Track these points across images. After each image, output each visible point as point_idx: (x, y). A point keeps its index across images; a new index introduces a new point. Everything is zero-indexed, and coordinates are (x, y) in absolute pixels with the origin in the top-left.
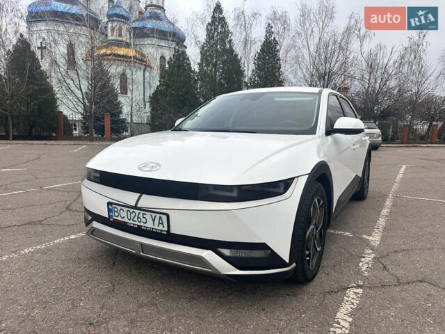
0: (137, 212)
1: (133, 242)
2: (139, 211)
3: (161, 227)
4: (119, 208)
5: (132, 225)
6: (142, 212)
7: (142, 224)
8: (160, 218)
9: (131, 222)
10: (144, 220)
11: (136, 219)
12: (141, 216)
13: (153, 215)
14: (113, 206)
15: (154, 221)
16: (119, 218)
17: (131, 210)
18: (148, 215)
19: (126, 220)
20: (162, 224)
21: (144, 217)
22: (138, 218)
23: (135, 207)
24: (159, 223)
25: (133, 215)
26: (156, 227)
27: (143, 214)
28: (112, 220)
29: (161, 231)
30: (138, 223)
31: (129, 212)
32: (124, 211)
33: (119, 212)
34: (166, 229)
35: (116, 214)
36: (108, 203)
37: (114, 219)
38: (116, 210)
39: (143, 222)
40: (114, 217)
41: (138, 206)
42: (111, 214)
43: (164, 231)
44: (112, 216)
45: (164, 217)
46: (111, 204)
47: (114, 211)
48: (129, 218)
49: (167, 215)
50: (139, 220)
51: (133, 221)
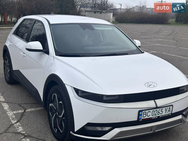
0: (158, 110)
1: (152, 127)
2: (159, 109)
3: (169, 113)
4: (147, 111)
5: (155, 118)
6: (161, 109)
7: (160, 115)
8: (170, 108)
9: (154, 116)
11: (157, 114)
13: (166, 108)
14: (143, 112)
15: (166, 111)
16: (147, 117)
17: (155, 110)
18: (164, 109)
19: (151, 116)
20: (170, 111)
21: (161, 111)
22: (158, 112)
23: (157, 108)
24: (169, 111)
25: (155, 113)
26: (167, 113)
27: (162, 109)
28: (141, 120)
29: (169, 114)
30: (158, 116)
31: (153, 112)
32: (150, 112)
33: (146, 114)
34: (171, 113)
35: (144, 116)
36: (139, 111)
37: (142, 119)
38: (145, 113)
39: (161, 114)
40: (142, 118)
41: (158, 106)
42: (140, 117)
43: (170, 114)
44: (141, 118)
45: (171, 107)
46: (141, 111)
47: (144, 114)
48: (153, 115)
49: (173, 106)
50: (159, 113)
51: (155, 115)
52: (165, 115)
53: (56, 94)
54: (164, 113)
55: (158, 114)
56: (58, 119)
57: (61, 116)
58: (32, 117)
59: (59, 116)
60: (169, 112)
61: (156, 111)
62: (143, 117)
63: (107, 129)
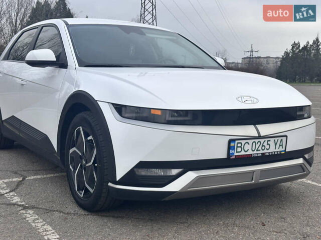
0: (262, 140)
1: (253, 172)
2: (264, 140)
3: (281, 149)
4: (243, 142)
5: (256, 155)
6: (267, 140)
7: (265, 151)
8: (282, 140)
9: (255, 152)
10: (267, 147)
11: (260, 148)
12: (265, 144)
13: (276, 139)
14: (237, 142)
15: (276, 144)
16: (243, 153)
17: (257, 141)
18: (272, 141)
19: (250, 152)
20: (282, 145)
21: (268, 144)
22: (263, 146)
23: (260, 137)
24: (280, 145)
26: (277, 150)
27: (268, 141)
28: (233, 157)
29: (281, 151)
30: (262, 152)
31: (254, 144)
32: (249, 144)
33: (242, 147)
34: (284, 149)
35: (239, 149)
36: (230, 141)
37: (236, 156)
38: (239, 145)
39: (267, 149)
40: (236, 154)
41: (262, 135)
42: (232, 152)
43: (283, 151)
44: (234, 154)
45: (284, 139)
46: (234, 140)
47: (237, 147)
48: (253, 149)
49: (287, 136)
50: (263, 148)
51: (257, 150)
52: (274, 152)
53: (81, 127)
54: (272, 148)
55: (263, 150)
56: (85, 171)
57: (91, 163)
58: (37, 185)
59: (87, 165)
60: (281, 147)
61: (259, 143)
62: (237, 152)
63: (175, 172)
